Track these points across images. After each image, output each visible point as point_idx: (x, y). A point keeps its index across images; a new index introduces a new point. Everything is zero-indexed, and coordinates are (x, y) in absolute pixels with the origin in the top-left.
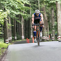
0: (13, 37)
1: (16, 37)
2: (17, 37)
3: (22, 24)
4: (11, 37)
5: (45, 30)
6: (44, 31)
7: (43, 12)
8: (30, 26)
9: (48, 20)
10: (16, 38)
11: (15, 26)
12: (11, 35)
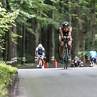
0: (19, 58)
1: (24, 58)
2: (26, 58)
3: (36, 35)
4: (16, 58)
5: (79, 47)
6: (76, 50)
7: (76, 15)
8: (51, 39)
9: (84, 31)
10: (24, 60)
11: (24, 37)
12: (16, 54)
